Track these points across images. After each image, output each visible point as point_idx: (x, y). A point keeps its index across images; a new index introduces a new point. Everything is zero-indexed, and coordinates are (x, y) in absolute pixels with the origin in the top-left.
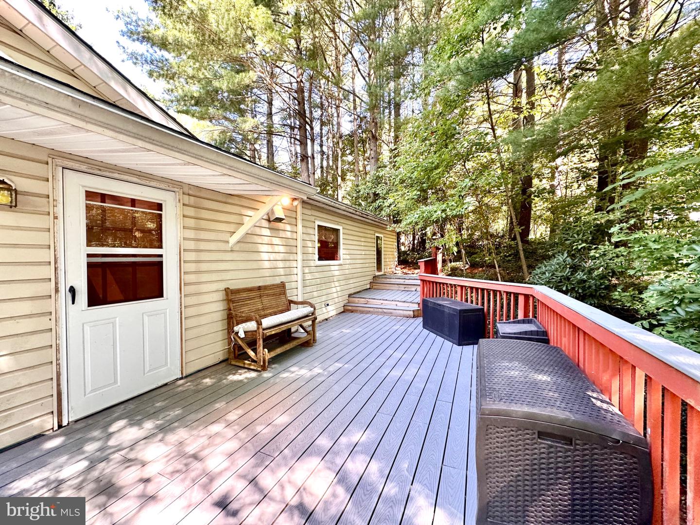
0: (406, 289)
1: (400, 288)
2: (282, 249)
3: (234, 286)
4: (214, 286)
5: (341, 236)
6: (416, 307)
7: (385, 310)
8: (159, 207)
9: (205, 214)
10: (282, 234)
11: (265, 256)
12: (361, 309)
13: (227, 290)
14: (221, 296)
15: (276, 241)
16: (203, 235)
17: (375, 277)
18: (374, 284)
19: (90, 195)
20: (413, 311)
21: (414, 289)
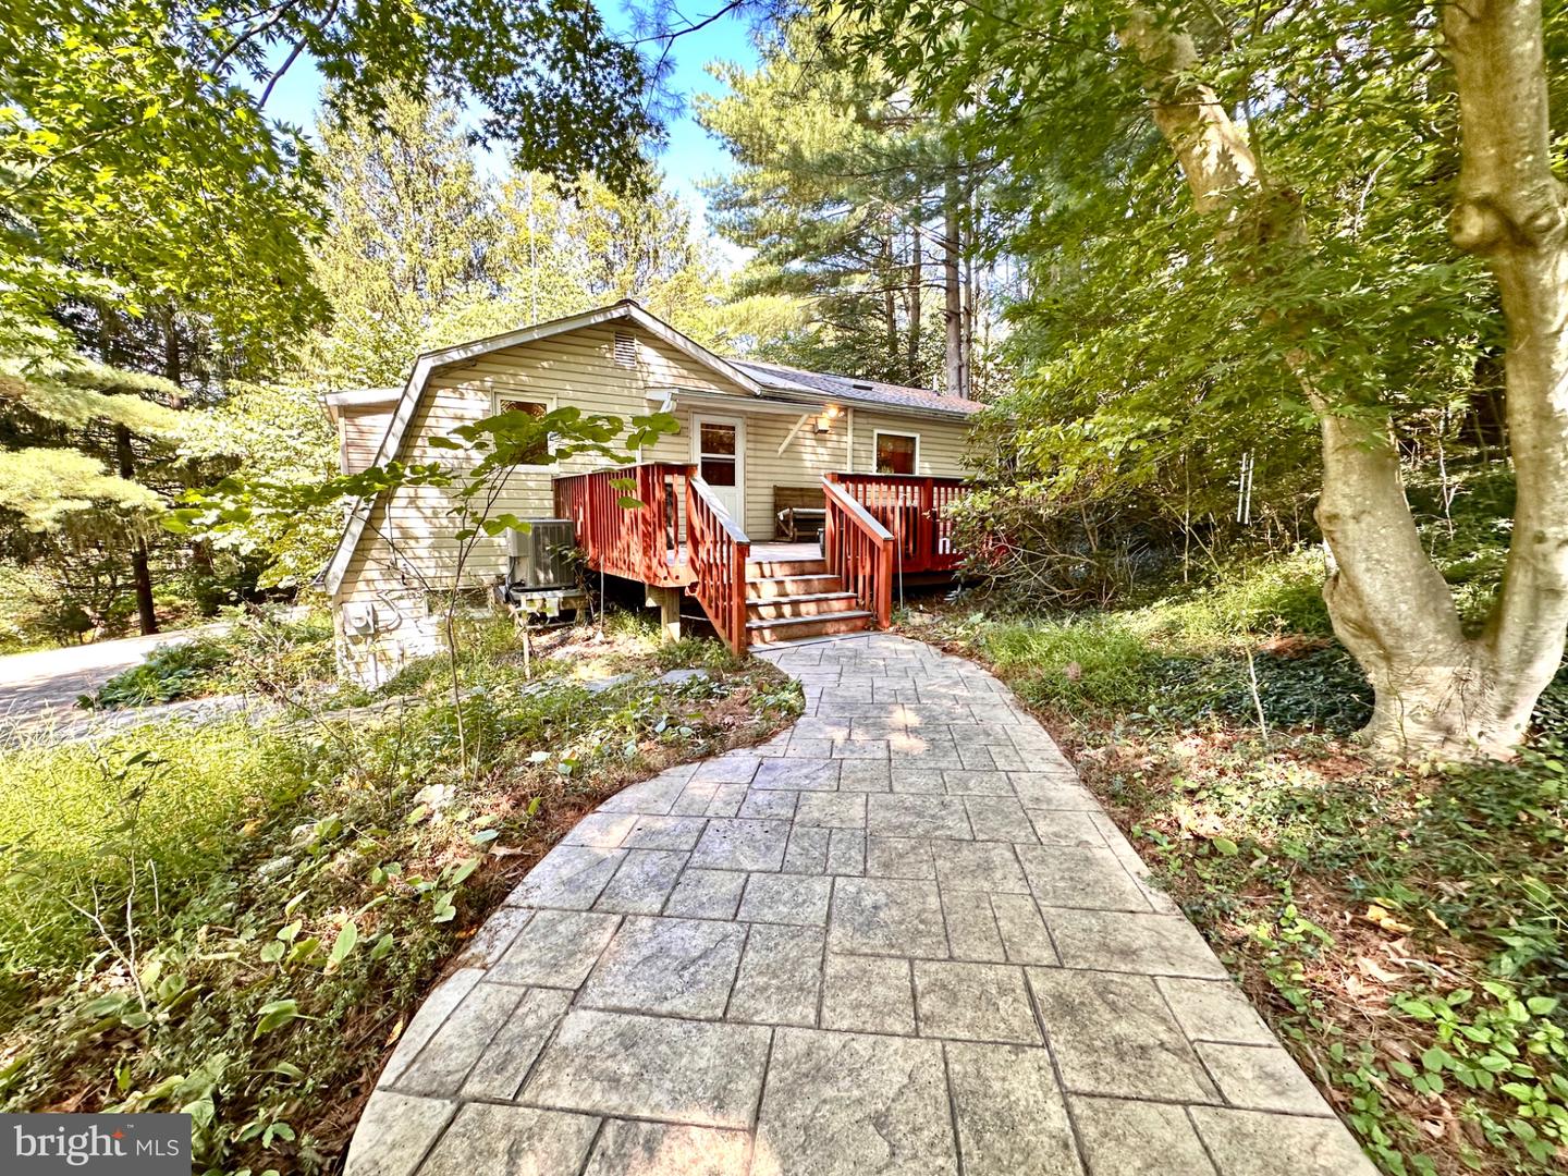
2: (827, 458)
3: (779, 484)
4: (766, 484)
5: (918, 445)
8: (733, 428)
9: (761, 431)
10: (829, 444)
11: (808, 464)
13: (776, 489)
14: (771, 491)
15: (820, 450)
16: (759, 446)
19: (703, 425)
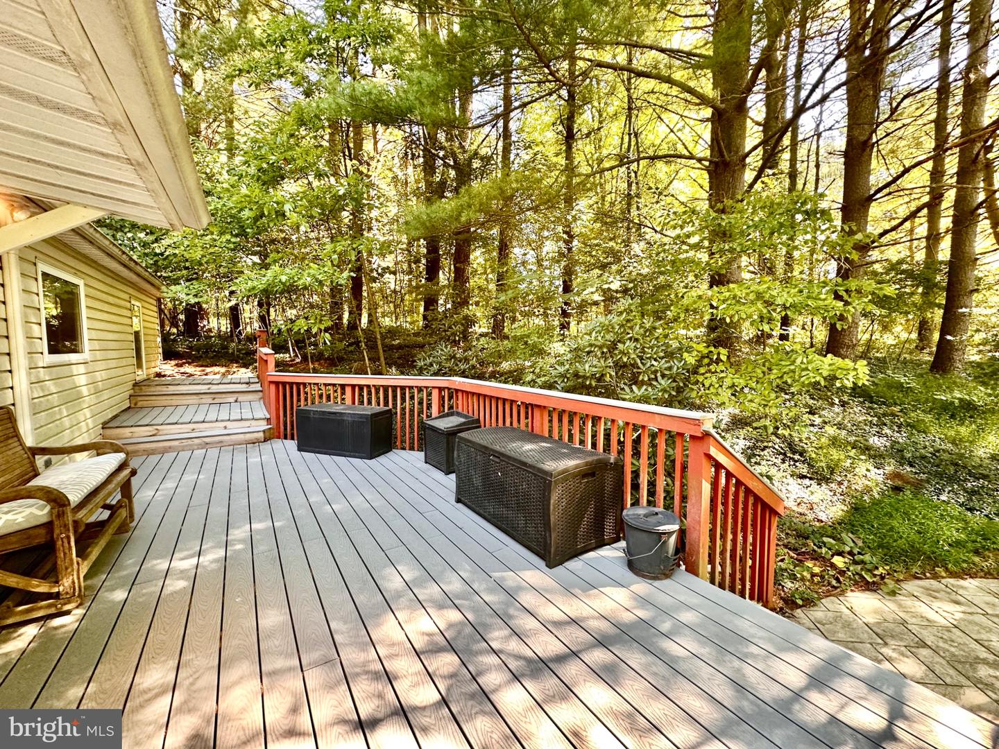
0: (216, 401)
1: (203, 401)
5: (83, 302)
6: (263, 426)
7: (207, 440)
12: (148, 446)
17: (136, 384)
18: (140, 398)
20: (264, 431)
21: (232, 400)
